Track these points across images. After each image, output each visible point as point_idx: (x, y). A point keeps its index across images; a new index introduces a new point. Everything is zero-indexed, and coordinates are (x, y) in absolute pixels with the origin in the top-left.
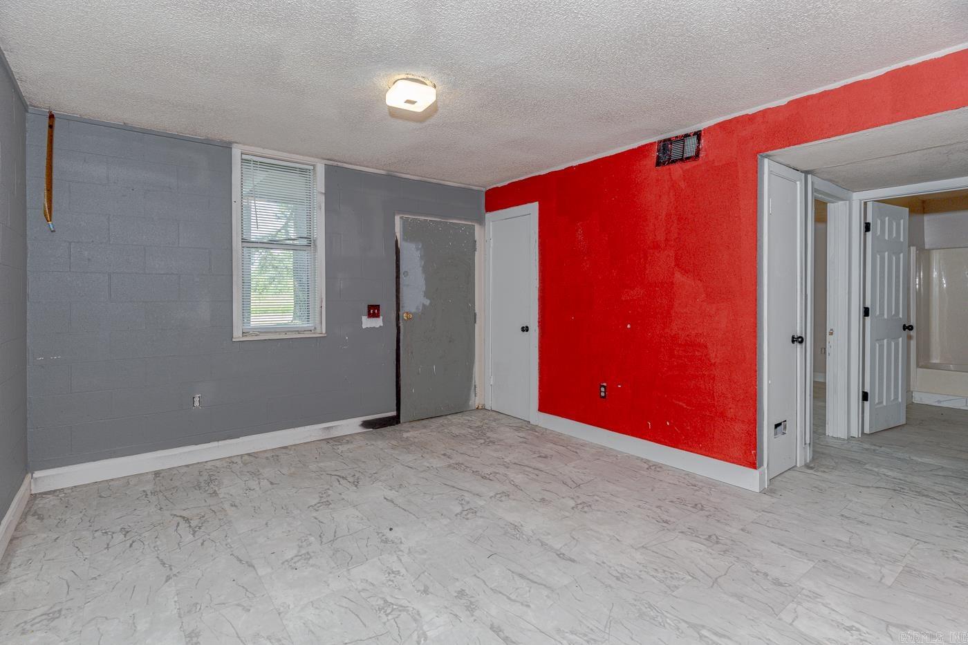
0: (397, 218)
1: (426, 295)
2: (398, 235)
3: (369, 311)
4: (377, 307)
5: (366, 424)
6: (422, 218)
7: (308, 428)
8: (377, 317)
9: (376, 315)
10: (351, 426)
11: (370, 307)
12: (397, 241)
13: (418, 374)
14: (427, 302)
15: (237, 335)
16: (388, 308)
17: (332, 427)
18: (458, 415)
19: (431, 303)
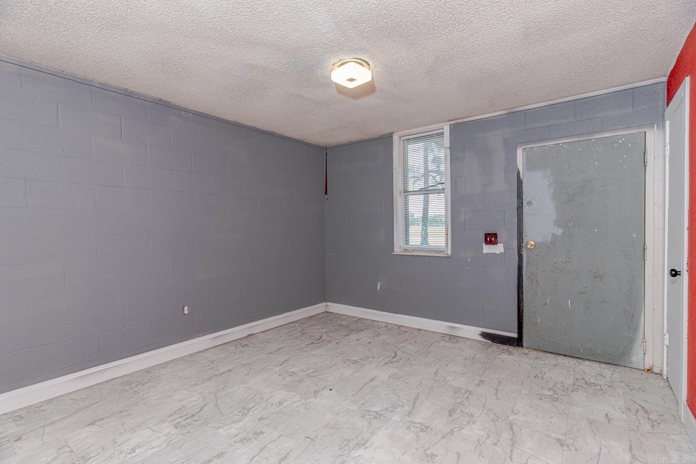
0: (519, 152)
1: (557, 223)
2: (520, 167)
3: (486, 239)
4: (495, 235)
5: (485, 335)
6: (551, 143)
7: (438, 322)
8: (494, 244)
9: (495, 243)
10: (472, 332)
11: (487, 235)
12: (518, 173)
13: (546, 304)
14: (559, 232)
15: (397, 250)
16: (507, 237)
17: (456, 328)
18: (608, 366)
19: (564, 233)
